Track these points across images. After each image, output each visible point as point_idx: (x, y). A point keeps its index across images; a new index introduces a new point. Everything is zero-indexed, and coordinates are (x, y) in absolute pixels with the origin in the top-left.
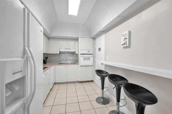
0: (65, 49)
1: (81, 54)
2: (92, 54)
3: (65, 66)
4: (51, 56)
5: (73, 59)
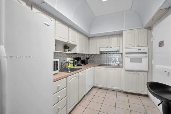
0: (106, 48)
1: (127, 54)
2: (146, 53)
3: (105, 69)
4: (92, 57)
5: (117, 59)
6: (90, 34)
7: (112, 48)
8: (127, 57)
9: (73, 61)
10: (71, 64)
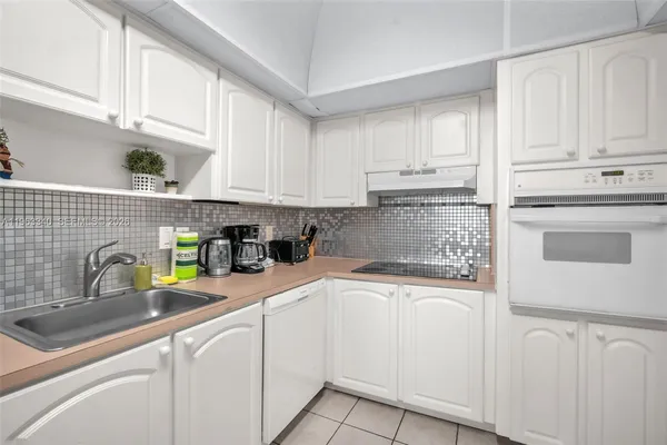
0: (402, 173)
3: (392, 294)
4: (334, 222)
5: (463, 238)
6: (312, 94)
7: (433, 171)
8: (523, 224)
9: (195, 249)
10: (178, 263)
